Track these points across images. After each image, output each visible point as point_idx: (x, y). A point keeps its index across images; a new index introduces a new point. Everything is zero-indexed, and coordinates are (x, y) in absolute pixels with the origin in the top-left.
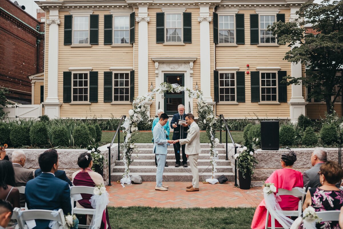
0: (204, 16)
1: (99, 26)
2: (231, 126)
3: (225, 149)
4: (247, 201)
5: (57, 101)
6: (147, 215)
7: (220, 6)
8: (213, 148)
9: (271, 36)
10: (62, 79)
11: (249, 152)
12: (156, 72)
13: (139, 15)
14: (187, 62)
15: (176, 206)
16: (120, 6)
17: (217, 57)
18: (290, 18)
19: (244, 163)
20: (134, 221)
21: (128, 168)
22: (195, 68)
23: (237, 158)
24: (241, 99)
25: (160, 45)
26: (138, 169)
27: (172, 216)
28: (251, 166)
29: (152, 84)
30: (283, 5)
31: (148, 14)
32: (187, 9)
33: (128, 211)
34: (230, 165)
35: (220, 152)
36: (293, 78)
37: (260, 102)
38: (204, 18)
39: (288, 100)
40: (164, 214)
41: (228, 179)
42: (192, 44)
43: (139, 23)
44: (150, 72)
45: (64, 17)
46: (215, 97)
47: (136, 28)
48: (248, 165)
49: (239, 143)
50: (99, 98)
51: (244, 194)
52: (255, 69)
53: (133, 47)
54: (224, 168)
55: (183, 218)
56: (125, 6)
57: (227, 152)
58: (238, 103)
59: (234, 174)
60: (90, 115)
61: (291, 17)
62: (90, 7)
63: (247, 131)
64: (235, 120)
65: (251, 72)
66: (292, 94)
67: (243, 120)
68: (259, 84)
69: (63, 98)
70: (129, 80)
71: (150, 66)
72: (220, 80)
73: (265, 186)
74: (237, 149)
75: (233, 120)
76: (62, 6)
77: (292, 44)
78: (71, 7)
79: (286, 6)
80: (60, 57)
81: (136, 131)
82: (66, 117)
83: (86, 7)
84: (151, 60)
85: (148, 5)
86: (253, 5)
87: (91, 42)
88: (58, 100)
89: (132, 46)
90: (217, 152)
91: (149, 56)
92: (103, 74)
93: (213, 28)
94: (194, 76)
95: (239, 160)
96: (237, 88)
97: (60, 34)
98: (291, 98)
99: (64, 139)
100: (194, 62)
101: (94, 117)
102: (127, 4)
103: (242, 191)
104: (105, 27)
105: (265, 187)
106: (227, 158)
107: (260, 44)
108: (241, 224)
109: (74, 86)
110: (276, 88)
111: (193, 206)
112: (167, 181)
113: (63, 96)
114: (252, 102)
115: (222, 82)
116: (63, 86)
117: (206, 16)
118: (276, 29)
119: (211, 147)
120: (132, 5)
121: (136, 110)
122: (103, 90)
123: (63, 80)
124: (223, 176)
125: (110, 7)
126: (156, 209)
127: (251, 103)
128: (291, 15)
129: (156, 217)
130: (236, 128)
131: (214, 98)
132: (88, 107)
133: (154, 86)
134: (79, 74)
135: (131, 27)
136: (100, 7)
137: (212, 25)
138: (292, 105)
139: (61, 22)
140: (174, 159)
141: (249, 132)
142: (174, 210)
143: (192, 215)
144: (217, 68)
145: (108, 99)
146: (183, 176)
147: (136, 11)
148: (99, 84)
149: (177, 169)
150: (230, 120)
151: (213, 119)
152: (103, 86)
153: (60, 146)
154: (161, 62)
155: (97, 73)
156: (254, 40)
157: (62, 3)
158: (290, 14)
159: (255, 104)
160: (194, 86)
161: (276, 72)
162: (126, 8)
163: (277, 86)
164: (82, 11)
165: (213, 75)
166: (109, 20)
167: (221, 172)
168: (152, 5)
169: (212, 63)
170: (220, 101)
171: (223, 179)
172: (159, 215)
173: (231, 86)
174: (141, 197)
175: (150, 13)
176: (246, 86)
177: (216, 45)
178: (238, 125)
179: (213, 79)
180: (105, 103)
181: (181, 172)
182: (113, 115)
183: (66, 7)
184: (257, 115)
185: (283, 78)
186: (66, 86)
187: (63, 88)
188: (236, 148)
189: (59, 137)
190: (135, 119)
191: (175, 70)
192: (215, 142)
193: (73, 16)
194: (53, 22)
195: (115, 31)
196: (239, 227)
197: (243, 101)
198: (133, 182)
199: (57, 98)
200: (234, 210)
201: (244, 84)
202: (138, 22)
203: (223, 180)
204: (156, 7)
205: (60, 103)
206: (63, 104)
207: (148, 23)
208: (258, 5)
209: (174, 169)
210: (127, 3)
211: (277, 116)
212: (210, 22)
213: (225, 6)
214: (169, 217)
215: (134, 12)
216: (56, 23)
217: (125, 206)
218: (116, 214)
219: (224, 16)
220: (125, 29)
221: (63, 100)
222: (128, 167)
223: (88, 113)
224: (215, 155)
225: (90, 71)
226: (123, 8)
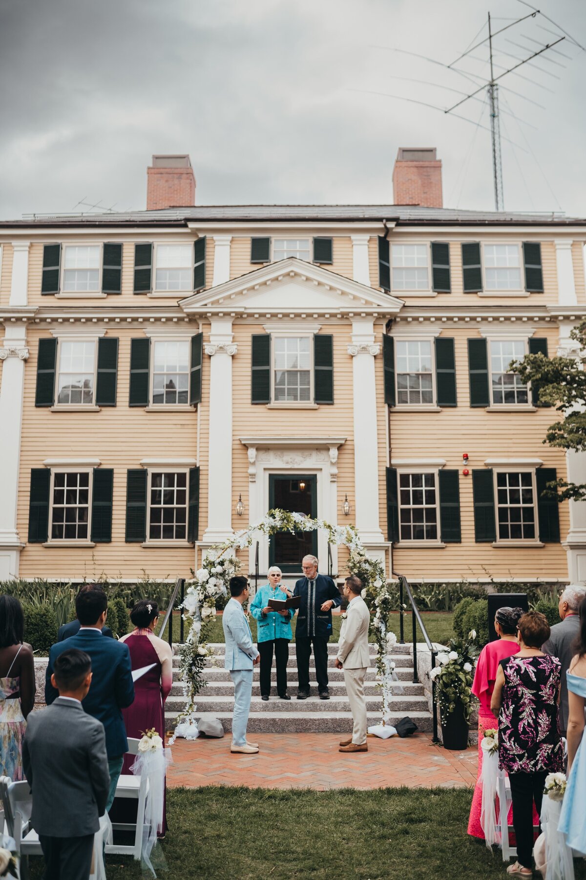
0: (363, 343)
1: (119, 364)
2: (427, 600)
3: (411, 657)
4: (458, 775)
5: (13, 540)
6: (240, 804)
7: (398, 319)
8: (382, 655)
9: (517, 388)
10: (27, 487)
11: (462, 665)
12: (251, 470)
13: (212, 338)
14: (323, 448)
15: (302, 786)
16: (169, 319)
17: (392, 437)
18: (559, 348)
19: (450, 690)
20: (214, 817)
21: (193, 702)
22: (342, 461)
23: (435, 678)
24: (452, 535)
25: (260, 409)
26: (213, 703)
27: (293, 807)
28: (467, 696)
29: (240, 500)
30: (542, 319)
31: (233, 338)
32: (323, 327)
33: (199, 796)
34: (424, 695)
35: (400, 664)
36: (570, 484)
37: (496, 541)
38: (363, 348)
39: (562, 535)
40: (277, 802)
41: (419, 728)
42: (335, 406)
43: (212, 357)
44: (236, 470)
45: (37, 343)
46: (389, 530)
47: (205, 369)
48: (460, 693)
49: (444, 643)
50: (113, 531)
51: (452, 760)
52: (482, 463)
53: (196, 411)
54: (409, 702)
55: (318, 810)
56: (180, 319)
57: (414, 665)
58: (443, 545)
59: (431, 716)
60: (93, 572)
61: (562, 346)
62: (100, 320)
63: (461, 615)
64: (439, 585)
65: (474, 471)
66: (572, 523)
67: (458, 585)
68: (492, 500)
69: (27, 530)
70: (187, 489)
71: (236, 456)
72: (401, 491)
73: (485, 736)
74: (436, 657)
75: (432, 584)
76: (34, 318)
77: (567, 405)
78: (54, 320)
79: (550, 321)
80: (25, 435)
81: (212, 616)
82: (33, 576)
83: (89, 320)
84: (238, 442)
85: (233, 317)
86: (473, 319)
87: (98, 401)
88: (16, 536)
89: (194, 410)
90: (393, 665)
91: (236, 433)
92: (126, 476)
93: (382, 369)
94: (339, 480)
95: (441, 682)
96: (442, 508)
97: (27, 382)
98: (569, 531)
99: (48, 634)
100: (340, 447)
101: (101, 578)
102: (184, 315)
103: (450, 754)
104: (133, 366)
105: (485, 738)
106: (415, 678)
107: (493, 406)
108: (441, 823)
109: (55, 503)
110: (532, 508)
111: (339, 784)
112: (279, 732)
113: (28, 526)
114: (477, 542)
115: (405, 494)
116: (28, 503)
117: (366, 343)
118: (528, 370)
119: (379, 652)
120: (197, 317)
121: (214, 570)
122: (125, 512)
123: (29, 489)
124: (407, 720)
125: (146, 320)
126: (259, 793)
127: (474, 544)
128: (562, 341)
129: (259, 809)
130: (441, 606)
131: (386, 532)
132: (89, 552)
133: (245, 503)
134: (68, 474)
135: (193, 365)
136: (123, 320)
137: (381, 364)
138: (571, 549)
139: (30, 354)
140: (296, 681)
141: (464, 617)
142: (298, 794)
143: (337, 805)
144: (393, 462)
145: (134, 534)
146: (315, 720)
147: (204, 331)
148: (114, 498)
149: (303, 705)
150: (426, 584)
151: (381, 590)
152: (125, 503)
153: (38, 651)
154: (262, 448)
155: (109, 473)
156: (479, 398)
157: (34, 312)
158: (560, 339)
159: (485, 547)
160: (340, 503)
161: (532, 470)
162: (182, 323)
163: (535, 505)
164: (79, 328)
165: (385, 478)
166: (141, 349)
167: (403, 710)
168: (241, 317)
169: (381, 450)
170: (402, 539)
171: (407, 726)
172: (265, 805)
173: (426, 504)
174: (224, 768)
175: (237, 335)
176: (461, 505)
177: (391, 407)
178: (444, 598)
179: (385, 487)
180: (128, 545)
181: (311, 711)
182: (147, 572)
183: (43, 320)
184: (491, 572)
185: (548, 484)
186: (35, 503)
187: (28, 507)
188: (434, 654)
189: (36, 629)
190: (211, 589)
191: (296, 467)
192: (387, 642)
193: (60, 340)
194: (13, 353)
195: (155, 376)
196: (438, 827)
197: (456, 540)
198: (202, 735)
199: (15, 531)
200: (428, 794)
201: (457, 500)
202: (210, 356)
203: (408, 729)
204: (250, 321)
205: (21, 543)
206: (28, 544)
207: (233, 357)
208: (484, 319)
209: (296, 704)
210: (186, 313)
211: (538, 576)
212: (375, 357)
213: (410, 319)
214: (289, 808)
215: (200, 332)
216: (20, 356)
217: (193, 786)
218: (174, 802)
219: (409, 341)
220: (179, 371)
221: (27, 535)
222: (192, 698)
223: (87, 567)
224: (388, 671)
225: (95, 467)
226: (176, 322)
